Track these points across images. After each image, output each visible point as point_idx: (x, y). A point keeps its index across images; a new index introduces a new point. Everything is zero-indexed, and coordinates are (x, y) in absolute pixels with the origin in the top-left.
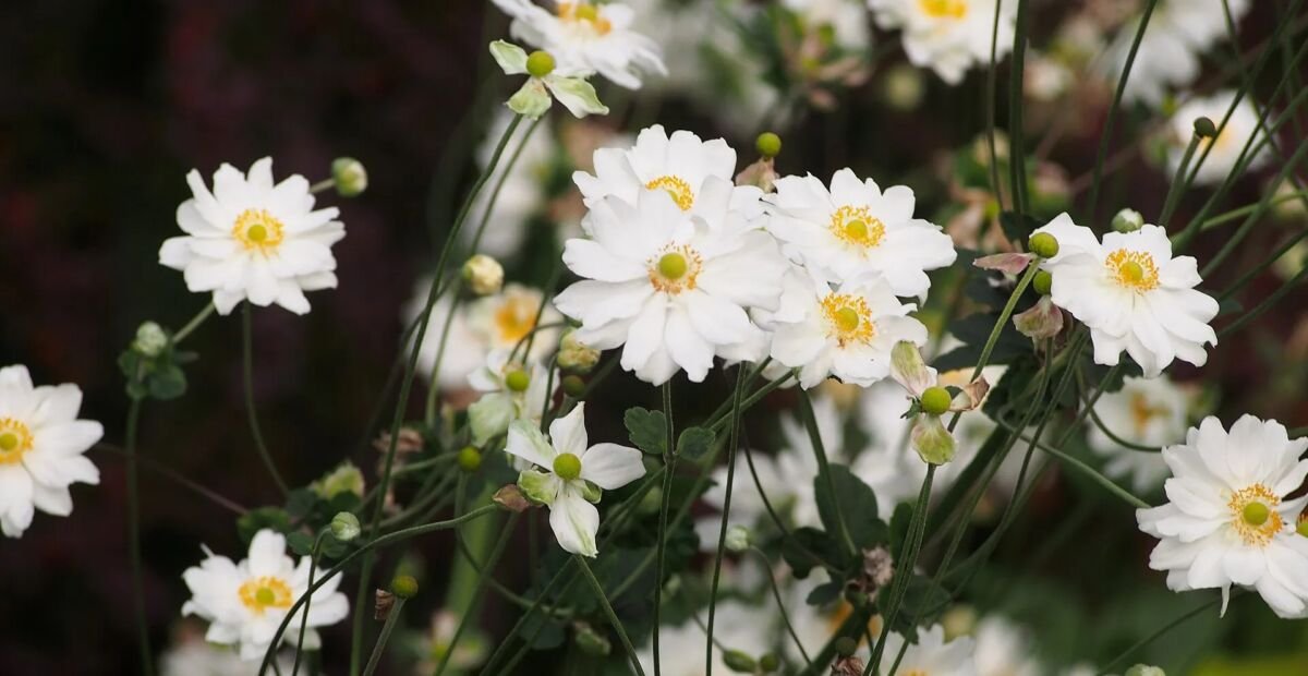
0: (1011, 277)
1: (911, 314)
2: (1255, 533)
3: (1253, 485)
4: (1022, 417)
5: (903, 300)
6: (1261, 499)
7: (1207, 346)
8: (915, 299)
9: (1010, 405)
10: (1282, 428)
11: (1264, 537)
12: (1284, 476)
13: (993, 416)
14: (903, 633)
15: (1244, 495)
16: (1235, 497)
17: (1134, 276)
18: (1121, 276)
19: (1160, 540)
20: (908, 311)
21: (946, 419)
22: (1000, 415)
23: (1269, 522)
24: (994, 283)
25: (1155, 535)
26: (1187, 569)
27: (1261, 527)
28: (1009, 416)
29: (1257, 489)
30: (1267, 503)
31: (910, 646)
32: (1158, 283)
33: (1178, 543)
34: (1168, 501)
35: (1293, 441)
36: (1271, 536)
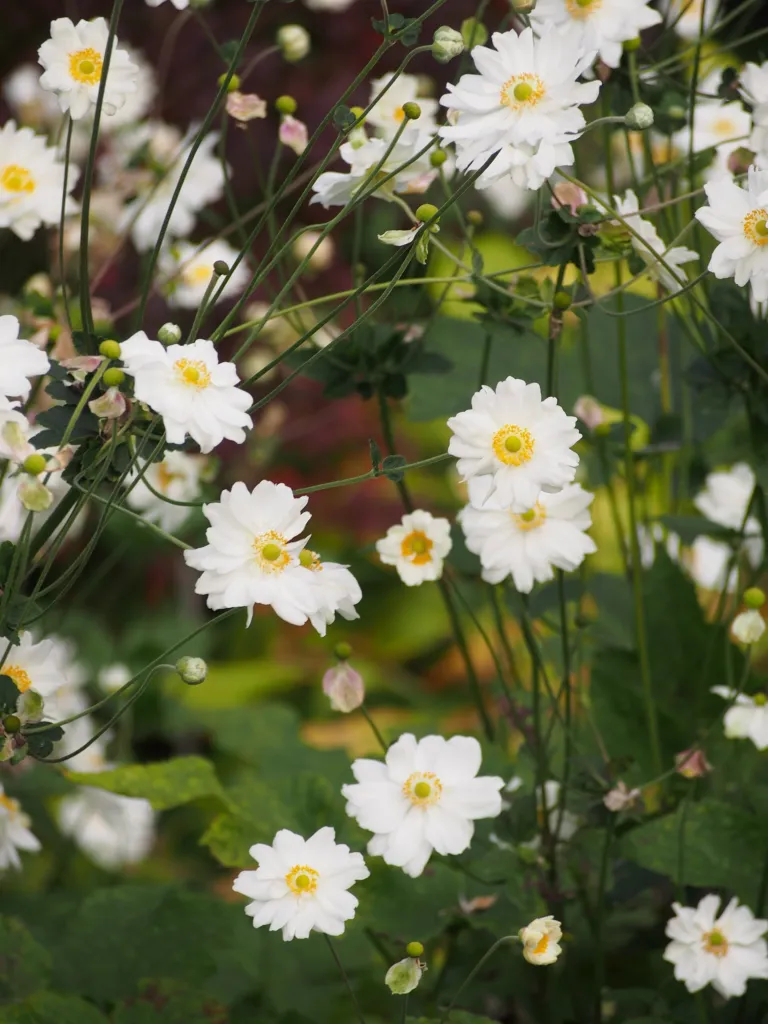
0: (79, 378)
1: (16, 409)
2: (271, 566)
3: (269, 531)
4: (92, 481)
5: (11, 399)
6: (275, 542)
7: (245, 429)
8: (19, 398)
9: (82, 474)
10: (289, 490)
11: (278, 569)
12: (290, 524)
13: (70, 482)
14: (9, 638)
15: (264, 539)
16: (256, 541)
17: (193, 378)
18: (185, 378)
19: (202, 572)
20: (13, 406)
21: (42, 476)
22: (76, 482)
23: (281, 559)
24: (67, 383)
25: (199, 569)
26: (222, 593)
27: (275, 562)
28: (82, 480)
29: (273, 535)
30: (280, 545)
31: (14, 646)
32: (211, 383)
33: (216, 574)
34: (208, 544)
35: (297, 500)
36: (282, 568)
